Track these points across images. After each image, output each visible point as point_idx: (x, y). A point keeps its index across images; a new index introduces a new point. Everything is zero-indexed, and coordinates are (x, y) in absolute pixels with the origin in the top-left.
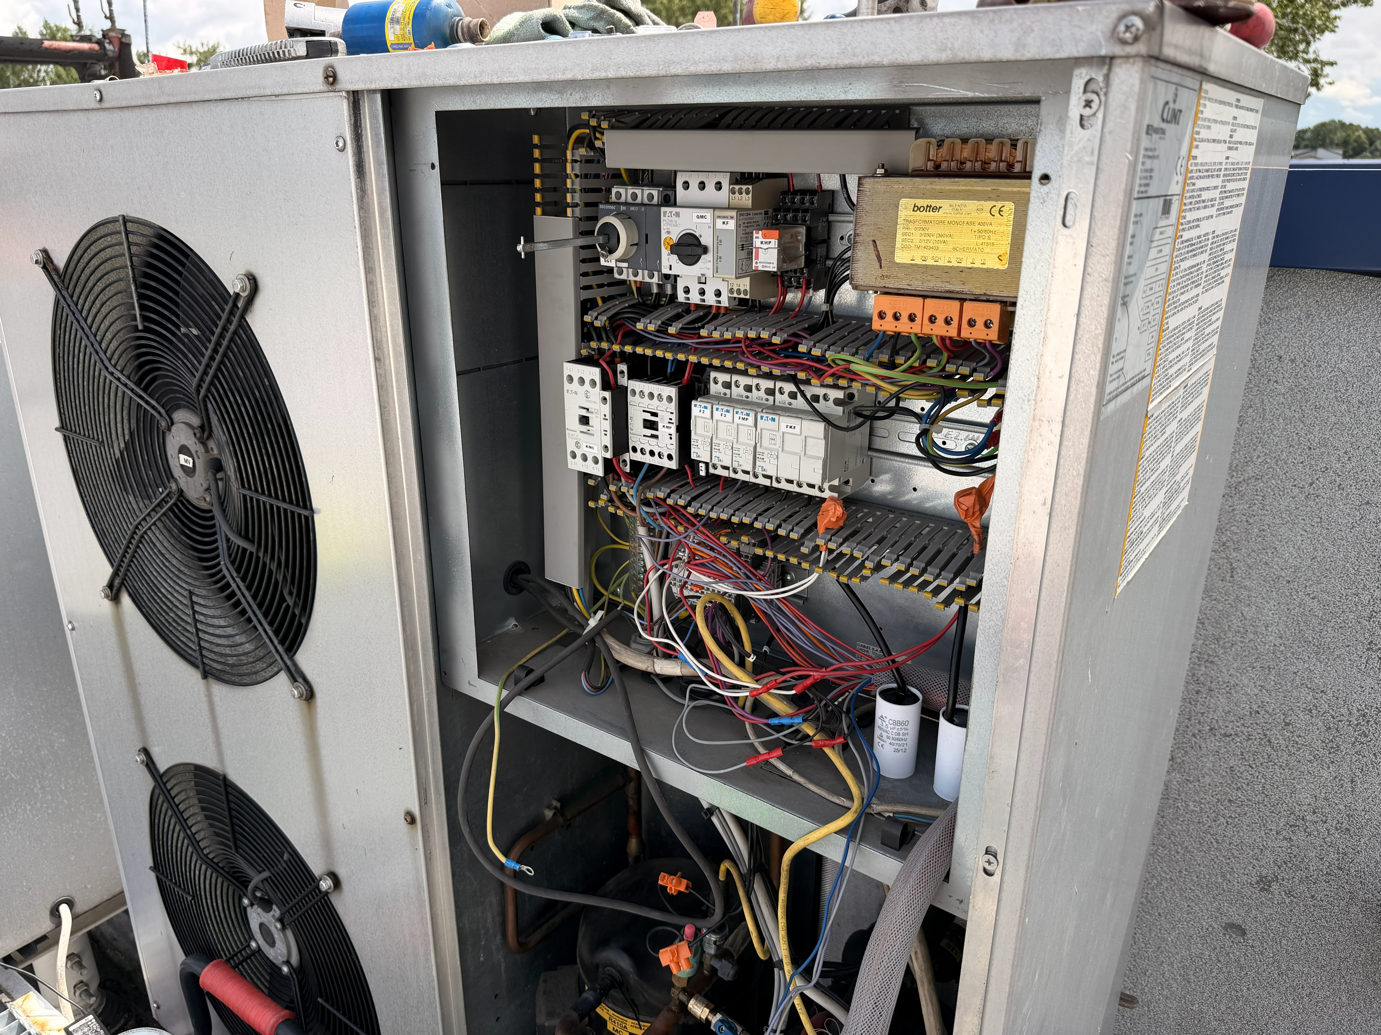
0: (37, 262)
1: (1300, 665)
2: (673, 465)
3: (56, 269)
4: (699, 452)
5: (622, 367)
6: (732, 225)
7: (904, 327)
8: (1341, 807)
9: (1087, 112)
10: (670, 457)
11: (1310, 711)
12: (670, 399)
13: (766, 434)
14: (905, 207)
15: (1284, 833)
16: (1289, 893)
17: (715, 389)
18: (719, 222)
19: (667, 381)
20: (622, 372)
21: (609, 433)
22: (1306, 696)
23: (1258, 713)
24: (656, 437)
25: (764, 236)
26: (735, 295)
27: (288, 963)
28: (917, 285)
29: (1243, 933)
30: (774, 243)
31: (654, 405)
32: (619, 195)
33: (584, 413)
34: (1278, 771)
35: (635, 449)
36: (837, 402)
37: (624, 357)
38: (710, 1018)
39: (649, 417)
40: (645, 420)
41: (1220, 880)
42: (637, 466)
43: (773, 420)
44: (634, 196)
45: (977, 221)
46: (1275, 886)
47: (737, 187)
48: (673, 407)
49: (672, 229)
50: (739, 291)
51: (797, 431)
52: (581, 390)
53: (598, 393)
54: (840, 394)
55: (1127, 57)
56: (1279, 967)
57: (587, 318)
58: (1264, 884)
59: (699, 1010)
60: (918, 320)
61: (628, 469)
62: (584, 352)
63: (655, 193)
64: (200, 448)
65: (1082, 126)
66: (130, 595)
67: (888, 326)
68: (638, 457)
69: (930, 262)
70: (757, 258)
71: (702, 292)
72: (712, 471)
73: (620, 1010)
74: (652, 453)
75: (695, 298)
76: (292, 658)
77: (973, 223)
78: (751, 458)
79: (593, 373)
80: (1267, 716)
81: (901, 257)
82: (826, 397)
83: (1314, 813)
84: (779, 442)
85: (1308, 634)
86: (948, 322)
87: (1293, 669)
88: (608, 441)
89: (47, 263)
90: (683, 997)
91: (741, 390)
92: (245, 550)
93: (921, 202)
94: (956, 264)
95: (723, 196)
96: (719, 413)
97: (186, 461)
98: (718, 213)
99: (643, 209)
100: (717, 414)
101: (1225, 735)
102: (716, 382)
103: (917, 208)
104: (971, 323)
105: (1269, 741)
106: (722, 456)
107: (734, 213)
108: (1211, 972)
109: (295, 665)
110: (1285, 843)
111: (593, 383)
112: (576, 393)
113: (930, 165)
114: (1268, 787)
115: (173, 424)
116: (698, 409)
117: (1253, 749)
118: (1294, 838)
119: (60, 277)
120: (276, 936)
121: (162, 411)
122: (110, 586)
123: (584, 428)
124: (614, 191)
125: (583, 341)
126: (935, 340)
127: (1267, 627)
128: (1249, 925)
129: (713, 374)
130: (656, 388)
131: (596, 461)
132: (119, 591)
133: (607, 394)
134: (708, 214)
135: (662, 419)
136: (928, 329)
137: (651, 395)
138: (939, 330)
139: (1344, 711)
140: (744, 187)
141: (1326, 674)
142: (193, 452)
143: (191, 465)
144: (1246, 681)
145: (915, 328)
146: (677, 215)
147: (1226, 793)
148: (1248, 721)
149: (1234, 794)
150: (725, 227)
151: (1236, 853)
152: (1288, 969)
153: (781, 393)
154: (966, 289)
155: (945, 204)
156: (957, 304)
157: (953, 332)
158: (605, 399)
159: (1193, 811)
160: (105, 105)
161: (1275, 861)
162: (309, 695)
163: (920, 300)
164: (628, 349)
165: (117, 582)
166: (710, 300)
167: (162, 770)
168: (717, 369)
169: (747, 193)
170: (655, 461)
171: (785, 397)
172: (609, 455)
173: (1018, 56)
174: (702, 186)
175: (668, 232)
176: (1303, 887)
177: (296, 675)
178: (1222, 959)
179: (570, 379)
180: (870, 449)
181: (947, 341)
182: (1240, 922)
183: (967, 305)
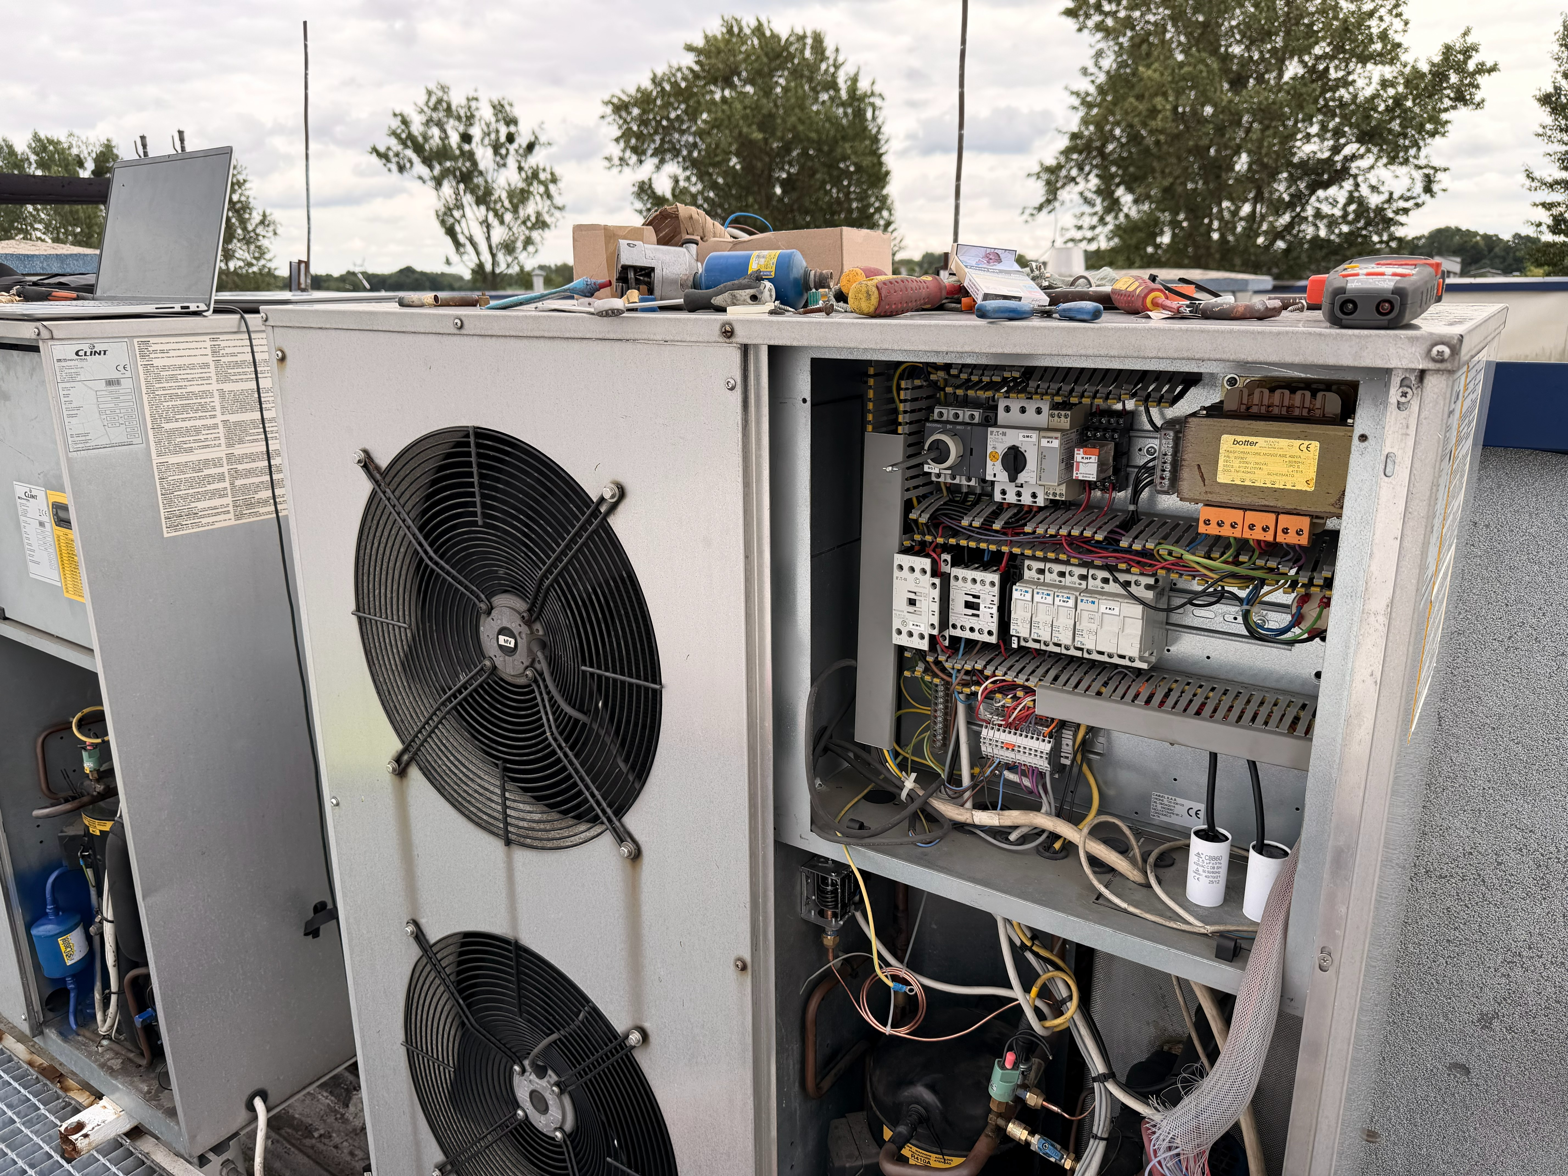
0: (359, 462)
1: (1508, 806)
2: (993, 640)
3: (377, 468)
4: (1019, 628)
5: (947, 557)
6: (1056, 443)
7: (1226, 531)
8: (1555, 942)
9: (1403, 400)
10: (990, 633)
11: (1521, 850)
12: (992, 584)
13: (1085, 615)
14: (1227, 440)
15: (1503, 970)
16: (1510, 1029)
17: (1027, 574)
18: (1044, 442)
19: (985, 567)
20: (945, 561)
21: (937, 614)
22: (1516, 835)
23: (1471, 853)
24: (978, 616)
25: (1085, 453)
26: (1051, 497)
27: (561, 1129)
28: (1236, 500)
29: (1467, 1071)
30: (1094, 459)
31: (977, 589)
32: (941, 414)
33: (912, 596)
34: (1493, 909)
35: (954, 626)
36: (1148, 587)
37: (946, 548)
38: (1029, 1138)
39: (970, 599)
40: (966, 602)
41: (1442, 1021)
42: (955, 640)
43: (1093, 603)
44: (957, 416)
45: (1288, 454)
46: (1496, 1023)
47: (1056, 412)
48: (996, 590)
49: (998, 445)
50: (1055, 494)
51: (1116, 612)
52: (911, 577)
53: (927, 579)
54: (1151, 581)
55: (1438, 371)
56: (1504, 1104)
57: (913, 516)
58: (1486, 1021)
59: (1017, 1131)
60: (1239, 527)
61: (947, 643)
62: (907, 543)
63: (976, 414)
64: (525, 629)
65: (1399, 408)
66: (421, 769)
67: (1213, 530)
68: (957, 633)
69: (1248, 483)
70: (1078, 469)
71: (1019, 494)
72: (1023, 643)
73: (923, 1145)
74: (972, 630)
75: (1011, 498)
76: (619, 820)
77: (1285, 456)
78: (1071, 634)
79: (925, 563)
80: (1479, 857)
81: (1222, 478)
82: (1137, 583)
83: (1530, 948)
84: (1097, 621)
85: (1515, 777)
86: (1265, 529)
87: (1502, 811)
88: (935, 620)
89: (368, 464)
90: (1001, 1122)
91: (1055, 576)
92: (577, 721)
93: (1239, 438)
94: (1270, 486)
95: (1043, 419)
96: (1040, 596)
97: (505, 641)
98: (1043, 434)
99: (969, 428)
100: (1037, 598)
101: (1441, 877)
102: (1030, 569)
103: (1236, 442)
104: (1285, 531)
105: (1483, 881)
106: (1040, 632)
107: (1058, 435)
108: (1438, 1113)
109: (623, 826)
110: (1504, 980)
111: (924, 571)
112: (905, 579)
113: (1243, 408)
114: (1484, 925)
115: (492, 608)
116: (1018, 593)
117: (1468, 889)
118: (1512, 975)
119: (381, 474)
120: (550, 1102)
121: (483, 596)
122: (398, 760)
123: (911, 609)
124: (936, 411)
125: (905, 533)
126: (1251, 542)
127: (1475, 771)
128: (1474, 1065)
129: (1027, 562)
130: (979, 575)
131: (922, 637)
132: (408, 764)
133: (937, 581)
134: (1034, 435)
135: (984, 600)
136: (1247, 534)
137: (974, 581)
138: (1257, 534)
139: (1553, 849)
140: (1063, 413)
141: (1533, 814)
142: (516, 633)
143: (512, 645)
144: (1458, 824)
145: (1237, 533)
146: (1004, 434)
147: (1444, 934)
148: (1462, 861)
149: (1452, 934)
150: (1049, 445)
151: (1457, 992)
152: (1513, 1106)
153: (1094, 579)
154: (1279, 504)
155: (1261, 441)
156: (1273, 516)
157: (1269, 537)
158: (934, 584)
159: (1412, 953)
160: (463, 331)
161: (1495, 998)
162: (636, 855)
163: (1241, 512)
164: (952, 541)
165: (406, 757)
166: (1026, 500)
167: (432, 941)
168: (1029, 558)
169: (1066, 416)
170: (975, 636)
171: (1098, 582)
172: (935, 632)
173: (1356, 364)
174: (1023, 410)
175: (995, 448)
176: (1523, 1022)
177: (623, 836)
178: (1447, 1100)
179: (901, 567)
180: (1168, 624)
181: (1262, 544)
182: (1463, 1061)
183: (1281, 517)
